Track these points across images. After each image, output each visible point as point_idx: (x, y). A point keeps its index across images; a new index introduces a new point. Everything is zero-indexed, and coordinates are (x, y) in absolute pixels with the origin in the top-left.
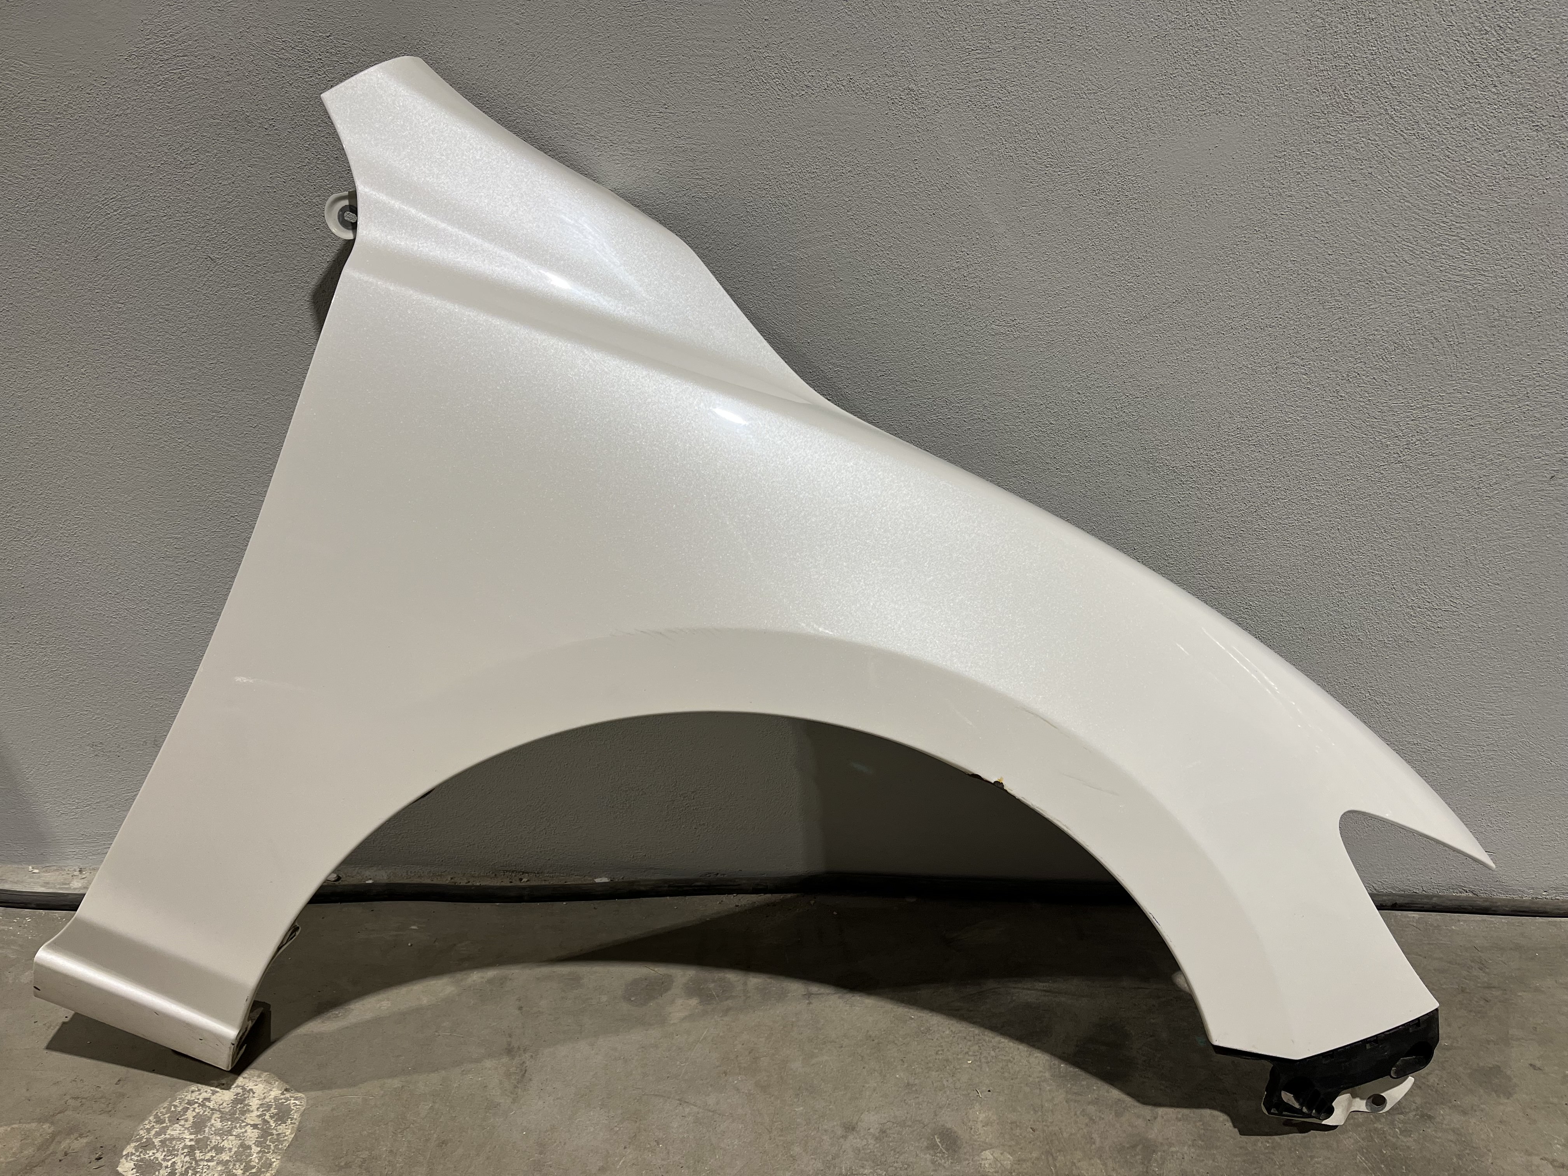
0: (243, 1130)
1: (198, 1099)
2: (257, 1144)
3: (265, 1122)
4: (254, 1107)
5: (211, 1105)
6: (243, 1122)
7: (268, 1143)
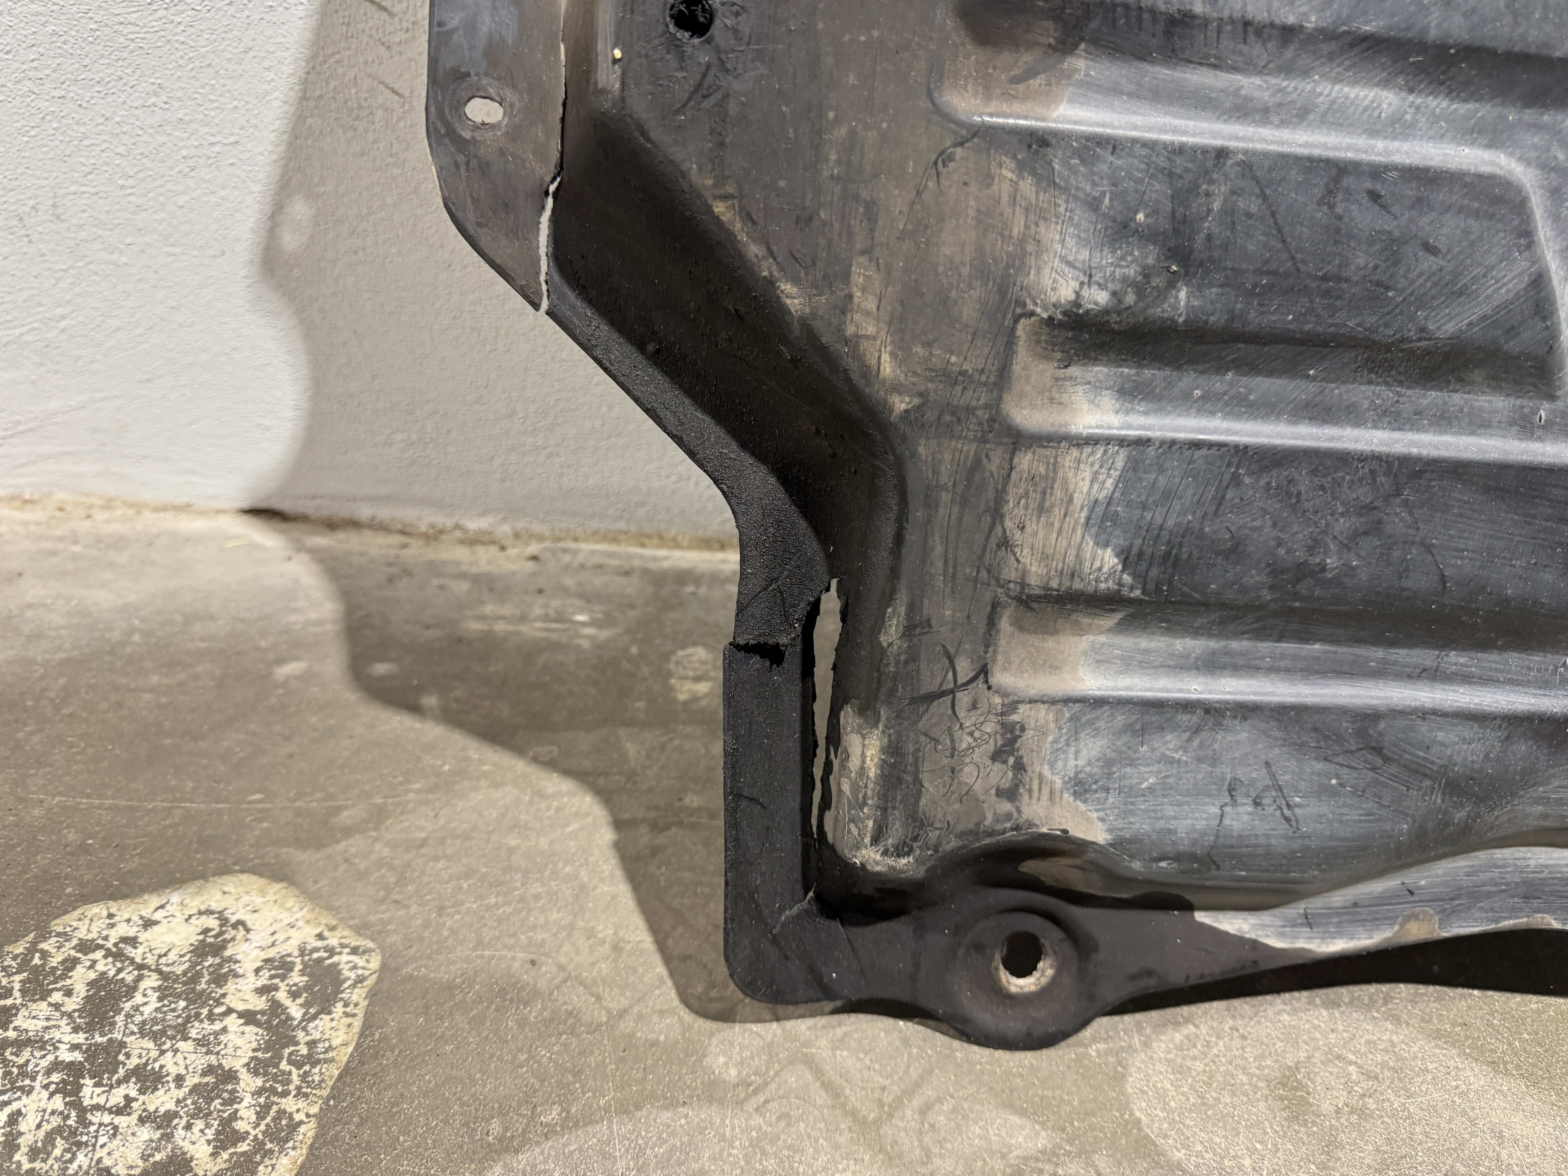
0: (217, 1026)
1: (106, 938)
2: (256, 1067)
3: (276, 1007)
4: (247, 966)
5: (137, 954)
6: (219, 1003)
7: (284, 1066)
